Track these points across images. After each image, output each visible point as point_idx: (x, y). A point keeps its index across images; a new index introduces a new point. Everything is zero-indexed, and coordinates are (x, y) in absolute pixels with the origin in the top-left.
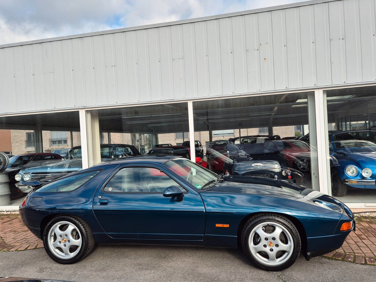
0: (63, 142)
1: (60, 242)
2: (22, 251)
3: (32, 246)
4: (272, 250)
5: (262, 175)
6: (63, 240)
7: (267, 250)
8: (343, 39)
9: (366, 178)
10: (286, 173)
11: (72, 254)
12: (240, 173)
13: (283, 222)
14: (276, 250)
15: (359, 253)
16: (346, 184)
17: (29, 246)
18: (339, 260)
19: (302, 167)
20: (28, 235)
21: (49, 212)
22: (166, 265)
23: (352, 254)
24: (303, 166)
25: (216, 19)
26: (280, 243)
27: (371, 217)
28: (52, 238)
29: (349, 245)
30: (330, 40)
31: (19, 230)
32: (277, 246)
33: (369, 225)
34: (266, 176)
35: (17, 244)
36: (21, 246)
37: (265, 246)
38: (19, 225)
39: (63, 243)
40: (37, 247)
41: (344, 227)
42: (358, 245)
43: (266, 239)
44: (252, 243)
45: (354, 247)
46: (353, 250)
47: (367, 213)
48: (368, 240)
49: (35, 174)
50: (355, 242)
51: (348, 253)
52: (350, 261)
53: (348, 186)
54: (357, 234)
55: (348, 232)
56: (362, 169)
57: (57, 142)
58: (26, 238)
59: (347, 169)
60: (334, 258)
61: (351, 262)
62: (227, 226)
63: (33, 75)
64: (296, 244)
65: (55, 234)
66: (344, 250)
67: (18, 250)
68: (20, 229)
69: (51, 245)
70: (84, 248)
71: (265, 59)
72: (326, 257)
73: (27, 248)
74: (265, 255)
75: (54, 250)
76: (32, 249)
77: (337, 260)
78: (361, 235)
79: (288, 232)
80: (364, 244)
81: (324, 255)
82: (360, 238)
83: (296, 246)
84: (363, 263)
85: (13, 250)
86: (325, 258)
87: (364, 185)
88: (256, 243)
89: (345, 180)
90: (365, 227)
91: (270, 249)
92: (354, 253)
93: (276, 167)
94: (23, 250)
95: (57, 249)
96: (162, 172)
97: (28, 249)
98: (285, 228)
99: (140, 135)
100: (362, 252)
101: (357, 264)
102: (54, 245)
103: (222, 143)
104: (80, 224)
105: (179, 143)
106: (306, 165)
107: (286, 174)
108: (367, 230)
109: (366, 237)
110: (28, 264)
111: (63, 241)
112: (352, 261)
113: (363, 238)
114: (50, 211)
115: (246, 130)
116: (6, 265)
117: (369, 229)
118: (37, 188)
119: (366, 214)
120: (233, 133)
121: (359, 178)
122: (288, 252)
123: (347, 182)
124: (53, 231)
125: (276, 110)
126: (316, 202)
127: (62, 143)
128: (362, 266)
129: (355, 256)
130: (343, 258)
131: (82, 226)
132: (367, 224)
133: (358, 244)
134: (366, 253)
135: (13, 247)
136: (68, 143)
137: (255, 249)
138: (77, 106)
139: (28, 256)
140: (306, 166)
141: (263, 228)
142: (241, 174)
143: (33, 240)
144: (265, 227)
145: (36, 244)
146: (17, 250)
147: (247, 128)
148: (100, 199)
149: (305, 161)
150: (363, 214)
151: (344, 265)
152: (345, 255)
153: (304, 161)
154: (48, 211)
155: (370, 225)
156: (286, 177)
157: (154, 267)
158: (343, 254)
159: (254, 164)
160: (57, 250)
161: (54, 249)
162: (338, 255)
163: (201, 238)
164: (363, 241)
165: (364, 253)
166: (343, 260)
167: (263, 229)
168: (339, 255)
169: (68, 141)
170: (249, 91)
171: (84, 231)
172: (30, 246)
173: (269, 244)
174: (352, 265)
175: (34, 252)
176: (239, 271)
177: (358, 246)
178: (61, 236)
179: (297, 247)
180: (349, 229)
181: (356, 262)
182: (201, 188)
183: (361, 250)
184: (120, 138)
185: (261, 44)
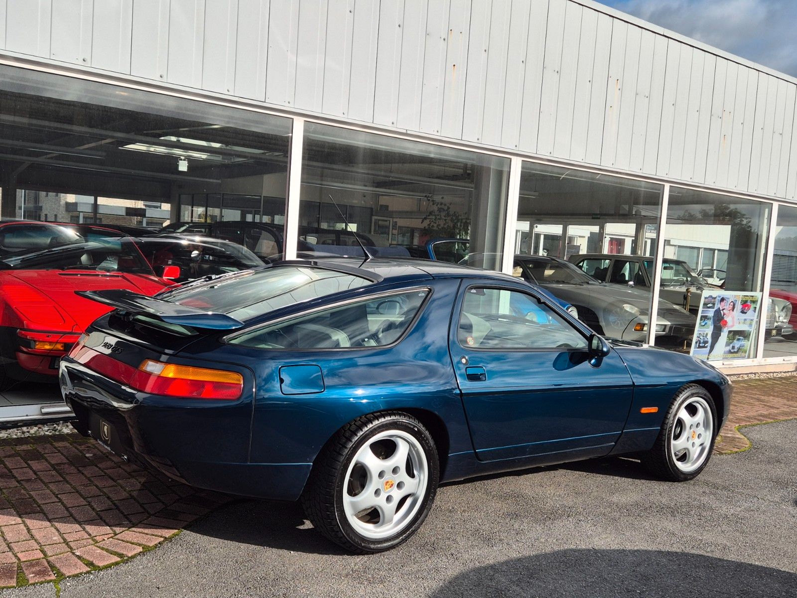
6: (387, 485)
14: (698, 443)
26: (703, 432)
32: (700, 436)
43: (691, 427)
62: (655, 409)
71: (454, 65)
96: (544, 303)
111: (388, 488)
148: (467, 366)
173: (692, 435)
185: (451, 30)
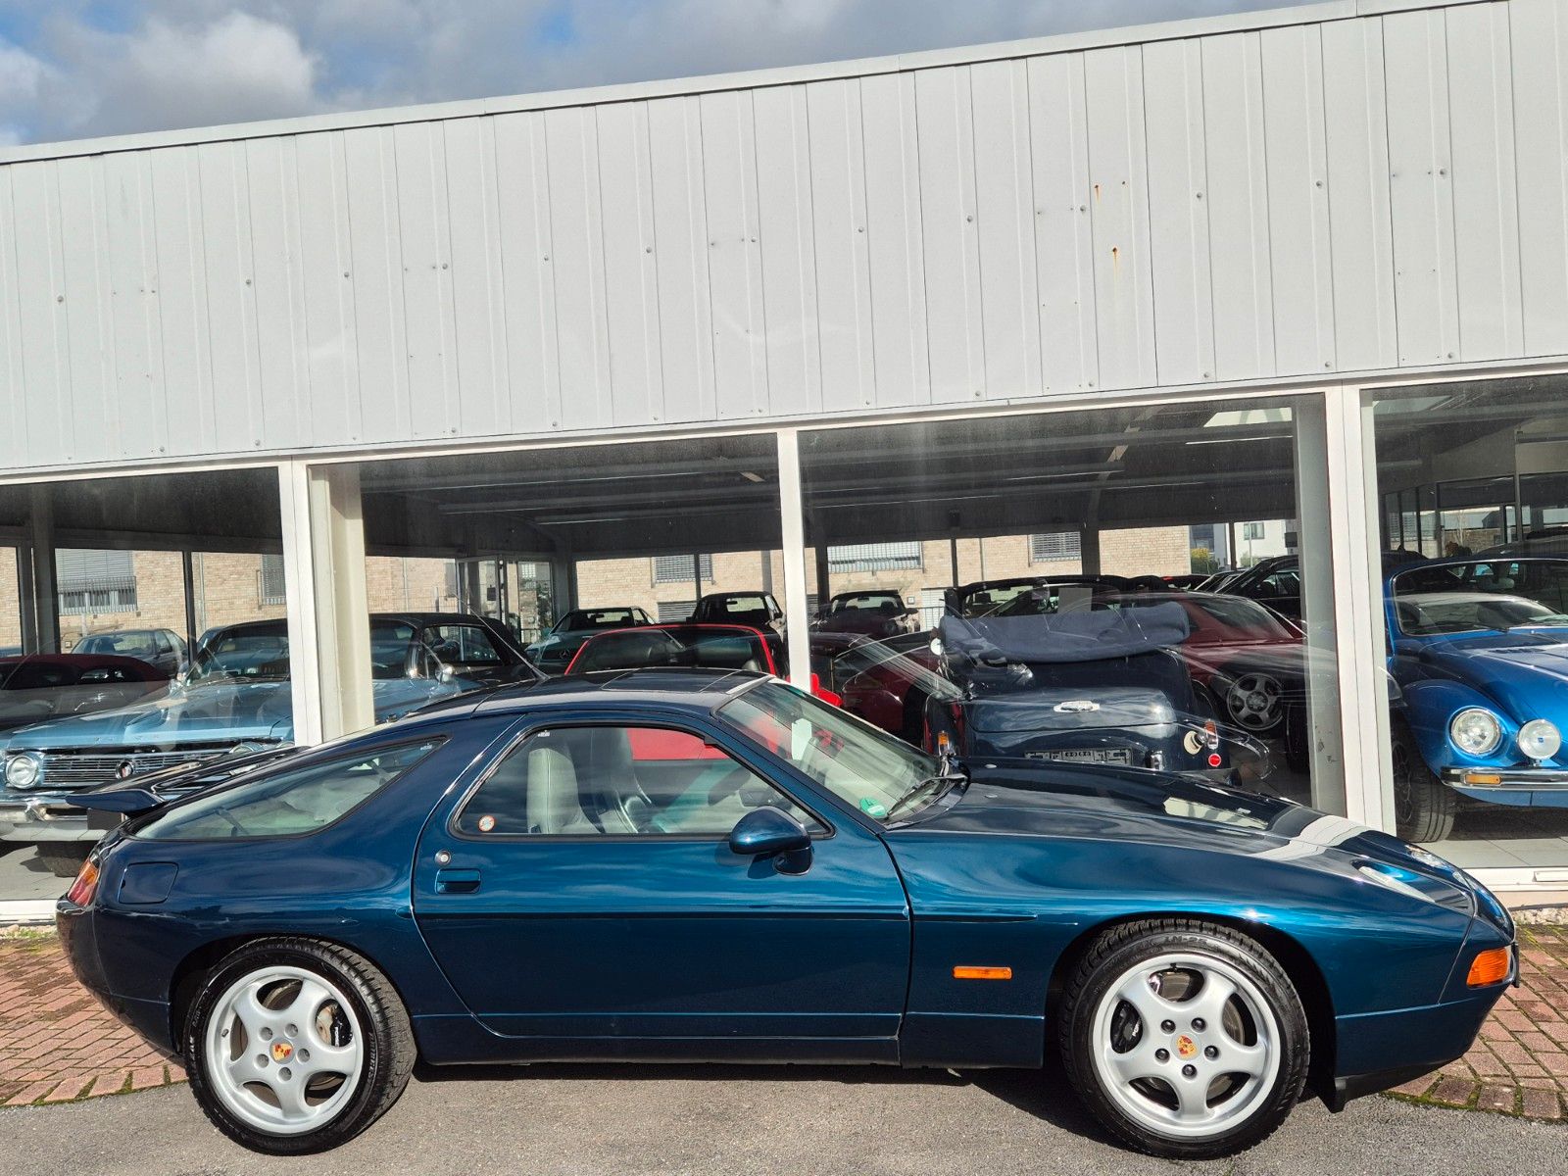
0: (114, 596)
1: (263, 1059)
2: (67, 1105)
3: (108, 1083)
4: (1190, 1072)
5: (1096, 754)
6: (277, 1050)
7: (1171, 1070)
8: (1442, 173)
9: (1535, 760)
10: (1200, 743)
11: (319, 1108)
12: (1001, 745)
13: (1238, 956)
14: (1208, 1069)
15: (1535, 1077)
16: (1452, 789)
17: (95, 1080)
18: (1455, 1108)
19: (1245, 712)
20: (74, 1033)
21: (193, 926)
22: (737, 1148)
23: (1507, 1081)
24: (1251, 708)
25: (901, 71)
26: (1225, 1042)
27: (1561, 926)
28: (226, 1041)
29: (1488, 1046)
30: (1392, 176)
31: (19, 1012)
32: (1213, 1052)
33: (1560, 961)
34: (1115, 755)
35: (35, 1076)
36: (55, 1082)
37: (1162, 1055)
38: (15, 989)
39: (279, 1062)
40: (134, 1087)
41: (1481, 971)
42: (1523, 1045)
43: (1168, 1026)
44: (1108, 1044)
45: (1510, 1051)
46: (1506, 1066)
47: (1546, 911)
48: (1562, 1024)
49: (62, 757)
50: (1510, 1032)
51: (1488, 1079)
52: (1501, 1112)
53: (1461, 797)
54: (1515, 999)
55: (1496, 989)
56: (1521, 726)
57: (87, 595)
58: (65, 1047)
59: (1458, 723)
60: (1434, 1098)
61: (1507, 1114)
62: (1003, 973)
63: (60, 300)
64: (1290, 1046)
65: (238, 1022)
66: (1470, 1068)
67: (46, 1099)
68: (21, 1006)
69: (220, 1071)
70: (376, 1083)
71: (1115, 250)
72: (1400, 1098)
73: (85, 1092)
74: (1163, 1093)
75: (235, 1096)
76: (112, 1094)
77: (1447, 1107)
78: (1533, 1003)
79: (1257, 992)
80: (1550, 1038)
81: (1394, 1089)
82: (1528, 1016)
83: (1290, 1053)
84: (1556, 1117)
85: (22, 1102)
86: (1398, 1099)
87: (1529, 792)
88: (1123, 1043)
89: (1448, 769)
90: (1544, 968)
91: (1185, 1067)
92: (1514, 1077)
93: (1157, 717)
94: (70, 1101)
95: (249, 1092)
96: (715, 746)
97: (93, 1097)
98: (1242, 977)
99: (499, 567)
100: (1543, 1073)
101: (1533, 1121)
102: (234, 1072)
103: (875, 602)
104: (356, 977)
105: (670, 600)
106: (1262, 705)
107: (1200, 747)
108: (1554, 981)
109: (1552, 1012)
110: (113, 1159)
111: (280, 1056)
112: (1510, 1111)
113: (1543, 1016)
114: (198, 924)
115: (974, 544)
116: (13, 1166)
117: (1560, 978)
118: (140, 820)
119: (1539, 913)
120: (918, 558)
121: (1504, 761)
122: (1255, 1077)
123: (1457, 778)
124: (230, 1009)
125: (1119, 457)
126: (1364, 869)
127: (109, 603)
128: (1551, 1130)
129: (1518, 1090)
130: (1472, 1097)
131: (362, 985)
132: (1553, 959)
133: (1524, 1038)
134: (1563, 1076)
135: (17, 1087)
136: (139, 603)
137: (1121, 1067)
138: (272, 444)
139: (103, 1125)
140: (1261, 709)
141: (1155, 980)
142: (1003, 749)
143: (100, 1055)
144: (1160, 974)
145: (123, 1071)
146: (40, 1102)
147: (980, 537)
148: (445, 868)
149: (1258, 684)
150: (1529, 914)
151: (1480, 1129)
152: (1479, 1087)
153: (1257, 687)
154: (189, 920)
155: (1563, 959)
156: (1200, 761)
157: (686, 1158)
158: (1468, 1082)
159: (1063, 705)
160: (248, 1096)
161: (236, 1091)
162: (1449, 1087)
163: (888, 1026)
164: (1544, 1026)
165: (1552, 1077)
166: (1473, 1106)
167: (1153, 985)
168: (1455, 1087)
169: (139, 590)
170: (1045, 387)
171: (373, 1006)
172: (98, 1083)
173: (1179, 1046)
174: (1514, 1126)
175: (124, 1108)
176: (1053, 1164)
177: (1526, 1049)
178: (267, 1031)
179: (1295, 1056)
180: (1499, 977)
181: (1526, 1114)
182: (886, 815)
183: (1538, 1062)
184: (394, 576)
185: (1097, 187)
